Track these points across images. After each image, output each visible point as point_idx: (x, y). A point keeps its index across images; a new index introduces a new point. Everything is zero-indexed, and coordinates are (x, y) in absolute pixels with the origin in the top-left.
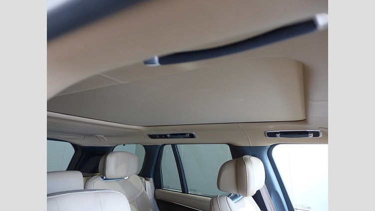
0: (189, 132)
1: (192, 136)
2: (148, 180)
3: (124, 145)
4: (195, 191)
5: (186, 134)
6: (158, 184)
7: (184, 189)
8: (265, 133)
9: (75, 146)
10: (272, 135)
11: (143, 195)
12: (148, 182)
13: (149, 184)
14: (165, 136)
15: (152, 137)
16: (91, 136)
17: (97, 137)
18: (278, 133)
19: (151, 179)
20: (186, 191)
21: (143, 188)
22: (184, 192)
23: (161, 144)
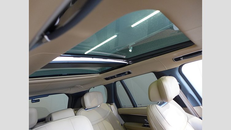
0: (127, 71)
1: (129, 73)
2: (112, 105)
3: (94, 88)
4: (141, 105)
5: (125, 73)
6: (118, 106)
7: (134, 105)
8: (173, 59)
9: (67, 95)
10: (178, 59)
11: (111, 114)
12: (112, 106)
13: (113, 107)
14: (114, 77)
15: (107, 79)
16: (73, 87)
17: (77, 87)
18: (181, 57)
19: (114, 104)
20: (136, 106)
21: (110, 110)
22: (134, 107)
23: (113, 82)
